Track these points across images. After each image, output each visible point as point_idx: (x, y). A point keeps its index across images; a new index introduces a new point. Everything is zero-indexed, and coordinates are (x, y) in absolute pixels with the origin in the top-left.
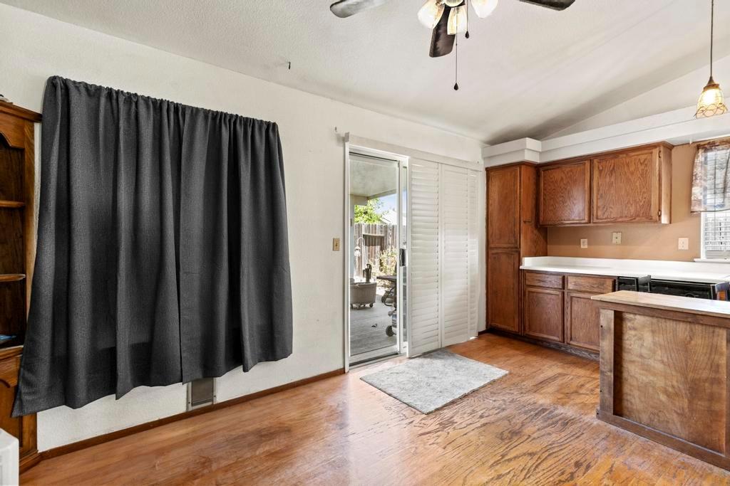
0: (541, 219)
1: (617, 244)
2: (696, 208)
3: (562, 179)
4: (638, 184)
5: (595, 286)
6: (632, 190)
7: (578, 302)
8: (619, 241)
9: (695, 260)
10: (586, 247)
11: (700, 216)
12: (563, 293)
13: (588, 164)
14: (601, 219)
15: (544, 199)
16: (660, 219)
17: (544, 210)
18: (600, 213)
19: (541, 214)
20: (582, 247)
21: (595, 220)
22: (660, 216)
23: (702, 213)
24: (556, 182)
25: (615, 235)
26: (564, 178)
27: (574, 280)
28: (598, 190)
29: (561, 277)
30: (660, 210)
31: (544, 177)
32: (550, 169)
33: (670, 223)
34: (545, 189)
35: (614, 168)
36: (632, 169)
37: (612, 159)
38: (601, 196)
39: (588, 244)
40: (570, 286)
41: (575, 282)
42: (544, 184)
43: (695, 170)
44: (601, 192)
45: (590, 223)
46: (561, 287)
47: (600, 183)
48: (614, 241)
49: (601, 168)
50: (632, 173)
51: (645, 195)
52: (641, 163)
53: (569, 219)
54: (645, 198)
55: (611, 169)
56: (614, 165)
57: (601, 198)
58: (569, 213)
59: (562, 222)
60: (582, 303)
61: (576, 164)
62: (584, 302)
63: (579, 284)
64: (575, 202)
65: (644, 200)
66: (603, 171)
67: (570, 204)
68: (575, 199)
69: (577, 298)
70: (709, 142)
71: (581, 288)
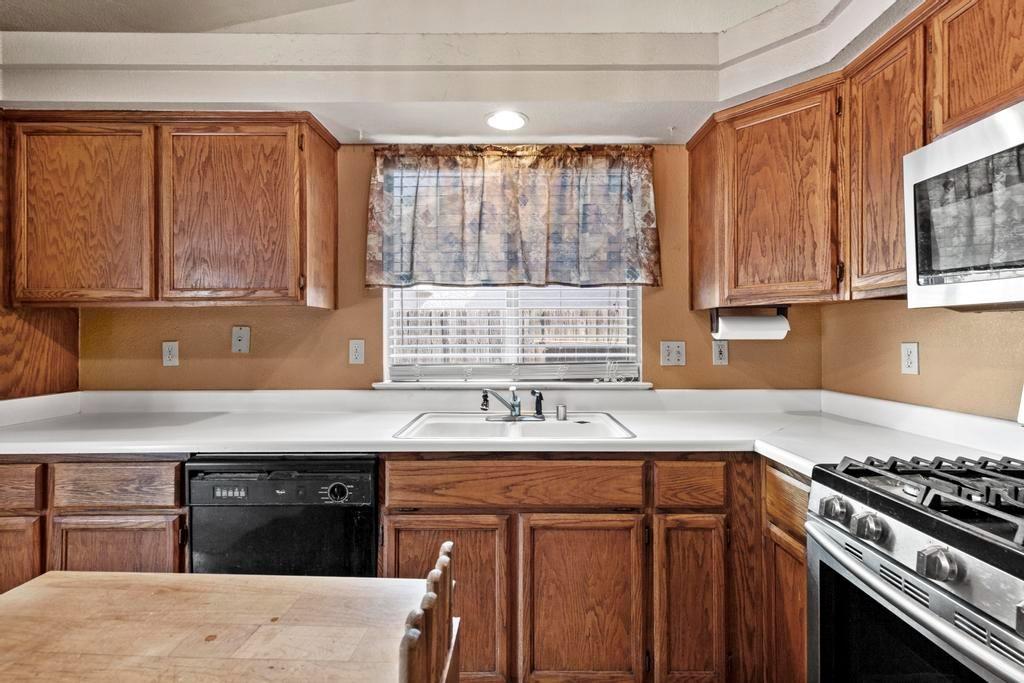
0: (21, 280)
1: (240, 355)
2: (373, 279)
3: (82, 165)
4: (259, 206)
5: (131, 487)
6: (249, 220)
7: (84, 543)
8: (244, 347)
9: (374, 385)
10: (176, 362)
11: (381, 295)
12: (43, 521)
13: (148, 136)
14: (182, 290)
15: (30, 220)
16: (303, 296)
17: (29, 254)
18: (179, 274)
19: (22, 267)
20: (167, 362)
21: (169, 294)
22: (303, 289)
23: (385, 290)
24: (66, 172)
25: (236, 331)
26: (88, 162)
27: (73, 475)
28: (175, 211)
29: (33, 469)
30: (303, 275)
31: (30, 153)
32: (48, 133)
33: (336, 307)
34: (31, 191)
35: (209, 158)
36: (248, 166)
38: (182, 230)
39: (180, 355)
40: (61, 497)
41: (75, 482)
42: (30, 175)
43: (371, 200)
44: (182, 216)
45: (157, 298)
46: (31, 503)
47: (179, 193)
48: (235, 347)
49: (180, 153)
50: (249, 179)
51: (274, 237)
52: (265, 154)
53: (103, 286)
54: (274, 243)
55: (203, 159)
56: (210, 152)
57: (182, 233)
58: (101, 267)
59: (83, 292)
60: (98, 545)
61: (117, 131)
62: (101, 543)
63: (88, 488)
64: (118, 239)
65: (272, 247)
66: (185, 163)
67: (104, 243)
68: (118, 229)
69: (84, 533)
70: (390, 146)
71: (94, 498)
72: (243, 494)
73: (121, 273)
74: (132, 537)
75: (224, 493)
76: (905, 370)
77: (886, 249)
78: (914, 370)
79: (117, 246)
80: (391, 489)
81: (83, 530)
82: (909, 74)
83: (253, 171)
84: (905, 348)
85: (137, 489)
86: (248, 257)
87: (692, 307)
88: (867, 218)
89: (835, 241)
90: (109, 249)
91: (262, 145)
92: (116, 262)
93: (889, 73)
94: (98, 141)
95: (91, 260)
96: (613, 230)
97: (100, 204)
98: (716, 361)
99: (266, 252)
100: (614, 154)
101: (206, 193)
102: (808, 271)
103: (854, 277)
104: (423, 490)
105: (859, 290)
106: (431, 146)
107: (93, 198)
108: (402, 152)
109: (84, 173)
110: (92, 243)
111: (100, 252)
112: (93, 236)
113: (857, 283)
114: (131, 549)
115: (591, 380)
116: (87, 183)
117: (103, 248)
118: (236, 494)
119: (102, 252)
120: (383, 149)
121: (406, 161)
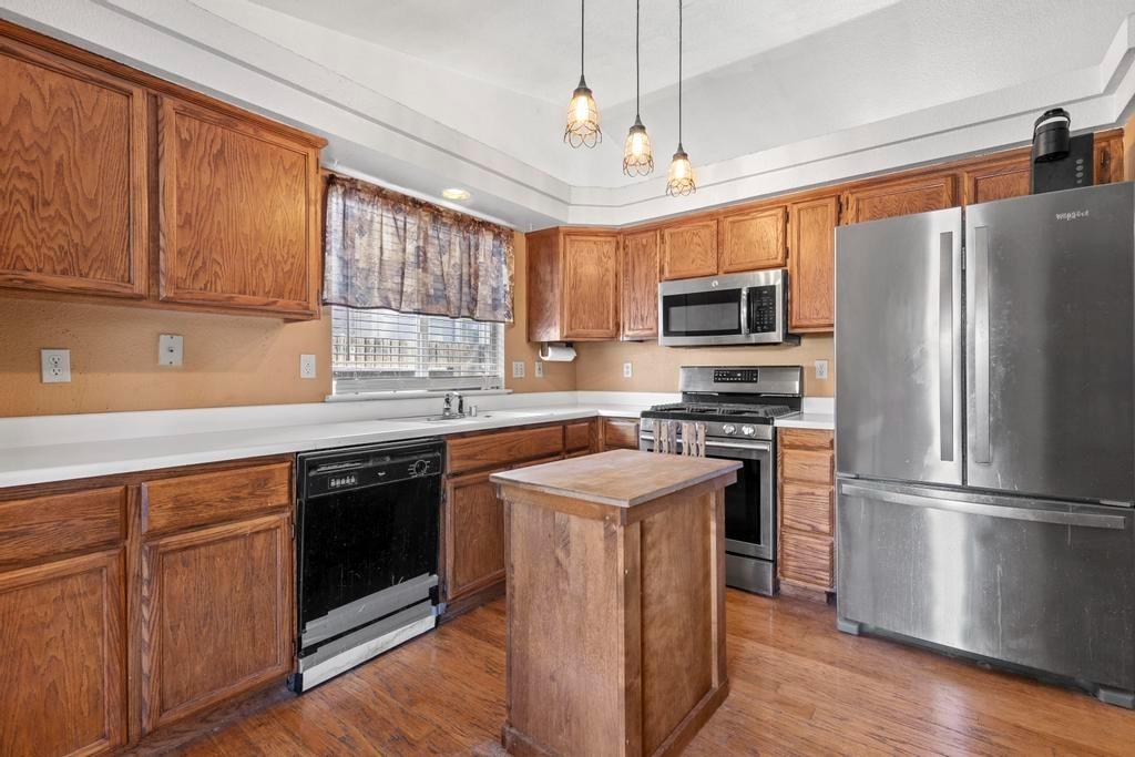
1: (170, 368)
3: (24, 102)
5: (244, 493)
6: (266, 226)
7: (185, 564)
8: (177, 358)
9: (326, 398)
10: (66, 376)
11: (330, 313)
12: (124, 553)
13: (139, 99)
14: (188, 291)
18: (183, 271)
20: (48, 377)
21: (171, 293)
25: (165, 340)
28: (178, 199)
35: (221, 152)
37: (218, 123)
38: (189, 222)
39: (72, 369)
40: (158, 518)
41: (176, 498)
44: (187, 208)
45: (152, 297)
47: (184, 180)
48: (164, 358)
49: (185, 135)
50: (267, 187)
51: (294, 249)
52: (284, 168)
53: (64, 272)
54: (293, 257)
55: (215, 151)
56: (223, 145)
57: (188, 226)
58: (61, 247)
59: (30, 276)
60: (203, 560)
61: (92, 79)
62: (207, 558)
63: (192, 502)
64: (90, 216)
65: (291, 260)
66: (192, 148)
67: (65, 214)
68: (92, 203)
69: (184, 553)
70: (352, 179)
71: (200, 512)
72: (353, 480)
73: (94, 260)
74: (242, 543)
75: (338, 483)
76: (626, 376)
77: (642, 319)
78: (630, 375)
79: (89, 225)
80: (452, 460)
81: (186, 548)
82: (653, 246)
83: (272, 179)
84: (626, 365)
85: (250, 494)
86: (266, 266)
87: (529, 340)
88: (633, 304)
89: (617, 312)
90: (76, 227)
91: (281, 157)
92: (88, 244)
93: (644, 242)
94: (54, 80)
95: (44, 235)
96: (494, 284)
97: (59, 165)
98: (537, 375)
99: (285, 262)
100: (496, 231)
101: (219, 189)
102: (605, 325)
103: (626, 330)
104: (469, 457)
105: (627, 336)
106: (383, 189)
107: (47, 153)
108: (359, 187)
109: (30, 116)
110: (45, 213)
111: (60, 226)
112: (46, 204)
113: (627, 332)
114: (242, 555)
115: (479, 389)
116: (36, 129)
117: (65, 222)
118: (348, 481)
119: (64, 229)
120: (344, 180)
121: (362, 195)
